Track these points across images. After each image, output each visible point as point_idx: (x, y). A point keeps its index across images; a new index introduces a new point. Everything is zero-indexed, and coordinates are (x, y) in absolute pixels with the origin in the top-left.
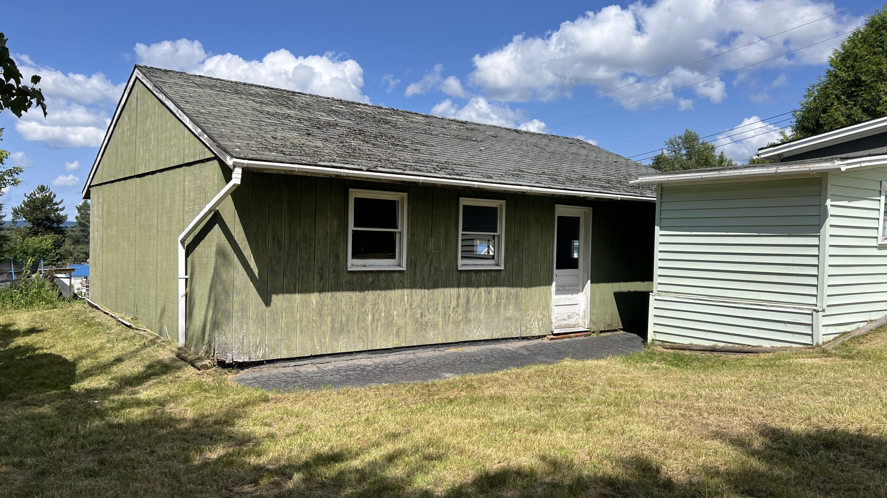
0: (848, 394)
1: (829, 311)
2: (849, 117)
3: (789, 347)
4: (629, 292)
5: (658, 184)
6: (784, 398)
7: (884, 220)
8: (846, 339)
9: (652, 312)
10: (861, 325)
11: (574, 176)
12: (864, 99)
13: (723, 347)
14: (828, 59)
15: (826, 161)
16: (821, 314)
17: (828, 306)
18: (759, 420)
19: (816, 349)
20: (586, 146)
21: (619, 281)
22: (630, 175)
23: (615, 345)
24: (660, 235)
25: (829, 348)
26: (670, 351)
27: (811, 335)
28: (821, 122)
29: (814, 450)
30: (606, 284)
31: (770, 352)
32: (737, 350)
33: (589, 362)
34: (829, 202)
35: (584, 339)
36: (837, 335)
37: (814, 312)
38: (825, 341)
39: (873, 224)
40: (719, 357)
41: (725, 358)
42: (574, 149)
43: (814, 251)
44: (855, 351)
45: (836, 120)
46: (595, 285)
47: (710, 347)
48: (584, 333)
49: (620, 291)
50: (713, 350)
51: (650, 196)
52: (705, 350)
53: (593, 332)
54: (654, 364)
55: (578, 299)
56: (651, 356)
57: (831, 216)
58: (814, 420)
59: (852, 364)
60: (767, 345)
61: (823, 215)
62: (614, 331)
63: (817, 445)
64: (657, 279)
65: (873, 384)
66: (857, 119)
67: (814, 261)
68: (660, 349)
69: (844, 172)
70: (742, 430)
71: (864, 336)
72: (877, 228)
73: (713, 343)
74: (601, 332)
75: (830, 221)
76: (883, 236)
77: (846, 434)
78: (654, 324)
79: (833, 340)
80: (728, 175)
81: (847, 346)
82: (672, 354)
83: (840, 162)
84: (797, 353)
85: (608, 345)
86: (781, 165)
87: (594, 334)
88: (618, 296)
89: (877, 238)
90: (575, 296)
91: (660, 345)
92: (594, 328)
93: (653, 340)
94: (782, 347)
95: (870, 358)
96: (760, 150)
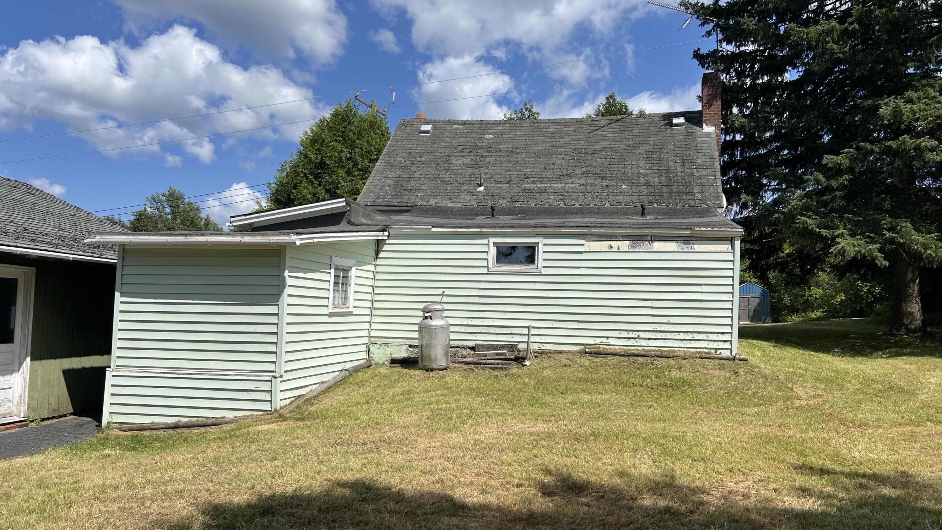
0: (293, 456)
1: (286, 376)
2: (314, 195)
3: (250, 416)
4: (84, 369)
5: (119, 245)
6: (234, 469)
7: (334, 290)
8: (300, 402)
9: (108, 390)
10: (314, 387)
11: (10, 228)
12: (327, 181)
13: (186, 422)
14: (300, 139)
15: (284, 234)
16: (279, 379)
17: (286, 372)
18: (204, 497)
19: (273, 415)
20: (35, 192)
21: (70, 356)
22: (89, 232)
23: (60, 434)
24: (121, 302)
25: (285, 412)
26: (129, 433)
27: (270, 401)
28: (292, 197)
29: (250, 520)
30: (53, 360)
31: (232, 423)
32: (201, 423)
33: (19, 460)
34: (287, 273)
35: (18, 432)
36: (293, 399)
37: (273, 379)
38: (282, 406)
39: (324, 294)
40: (182, 434)
41: (188, 434)
42: (17, 195)
43: (274, 319)
44: (307, 413)
45: (304, 196)
46: (37, 363)
47: (173, 424)
48: (18, 424)
49: (71, 368)
50: (176, 426)
51: (111, 258)
52: (167, 427)
53: (33, 421)
54: (107, 451)
55: (12, 382)
56: (103, 443)
57: (289, 286)
58: (258, 488)
59: (302, 426)
60: (230, 415)
61: (281, 285)
62: (61, 417)
63: (254, 515)
64: (115, 352)
65: (315, 444)
66: (321, 198)
67: (273, 329)
68: (117, 432)
69: (299, 246)
70: (185, 513)
71: (315, 397)
72: (328, 298)
73: (177, 419)
74: (43, 420)
75: (288, 291)
76: (334, 304)
77: (283, 496)
78: (111, 404)
79: (290, 404)
80: (195, 240)
81: (301, 408)
82: (129, 436)
83: (296, 237)
84: (258, 420)
85: (51, 435)
86: (246, 235)
87: (32, 424)
88: (68, 374)
89: (328, 306)
90: (7, 378)
91: (116, 428)
92: (32, 416)
93: (108, 423)
94: (244, 416)
95: (318, 418)
96: (232, 217)
